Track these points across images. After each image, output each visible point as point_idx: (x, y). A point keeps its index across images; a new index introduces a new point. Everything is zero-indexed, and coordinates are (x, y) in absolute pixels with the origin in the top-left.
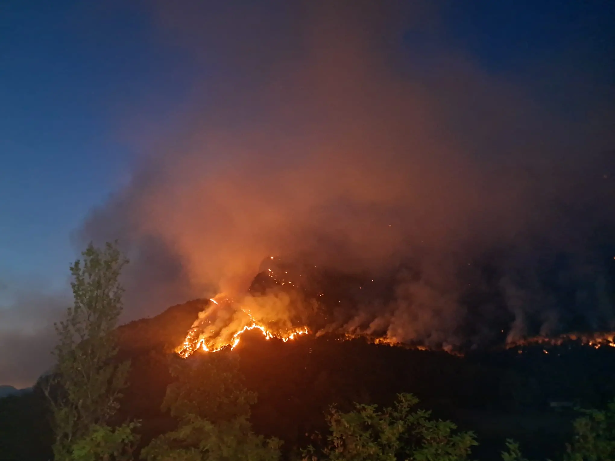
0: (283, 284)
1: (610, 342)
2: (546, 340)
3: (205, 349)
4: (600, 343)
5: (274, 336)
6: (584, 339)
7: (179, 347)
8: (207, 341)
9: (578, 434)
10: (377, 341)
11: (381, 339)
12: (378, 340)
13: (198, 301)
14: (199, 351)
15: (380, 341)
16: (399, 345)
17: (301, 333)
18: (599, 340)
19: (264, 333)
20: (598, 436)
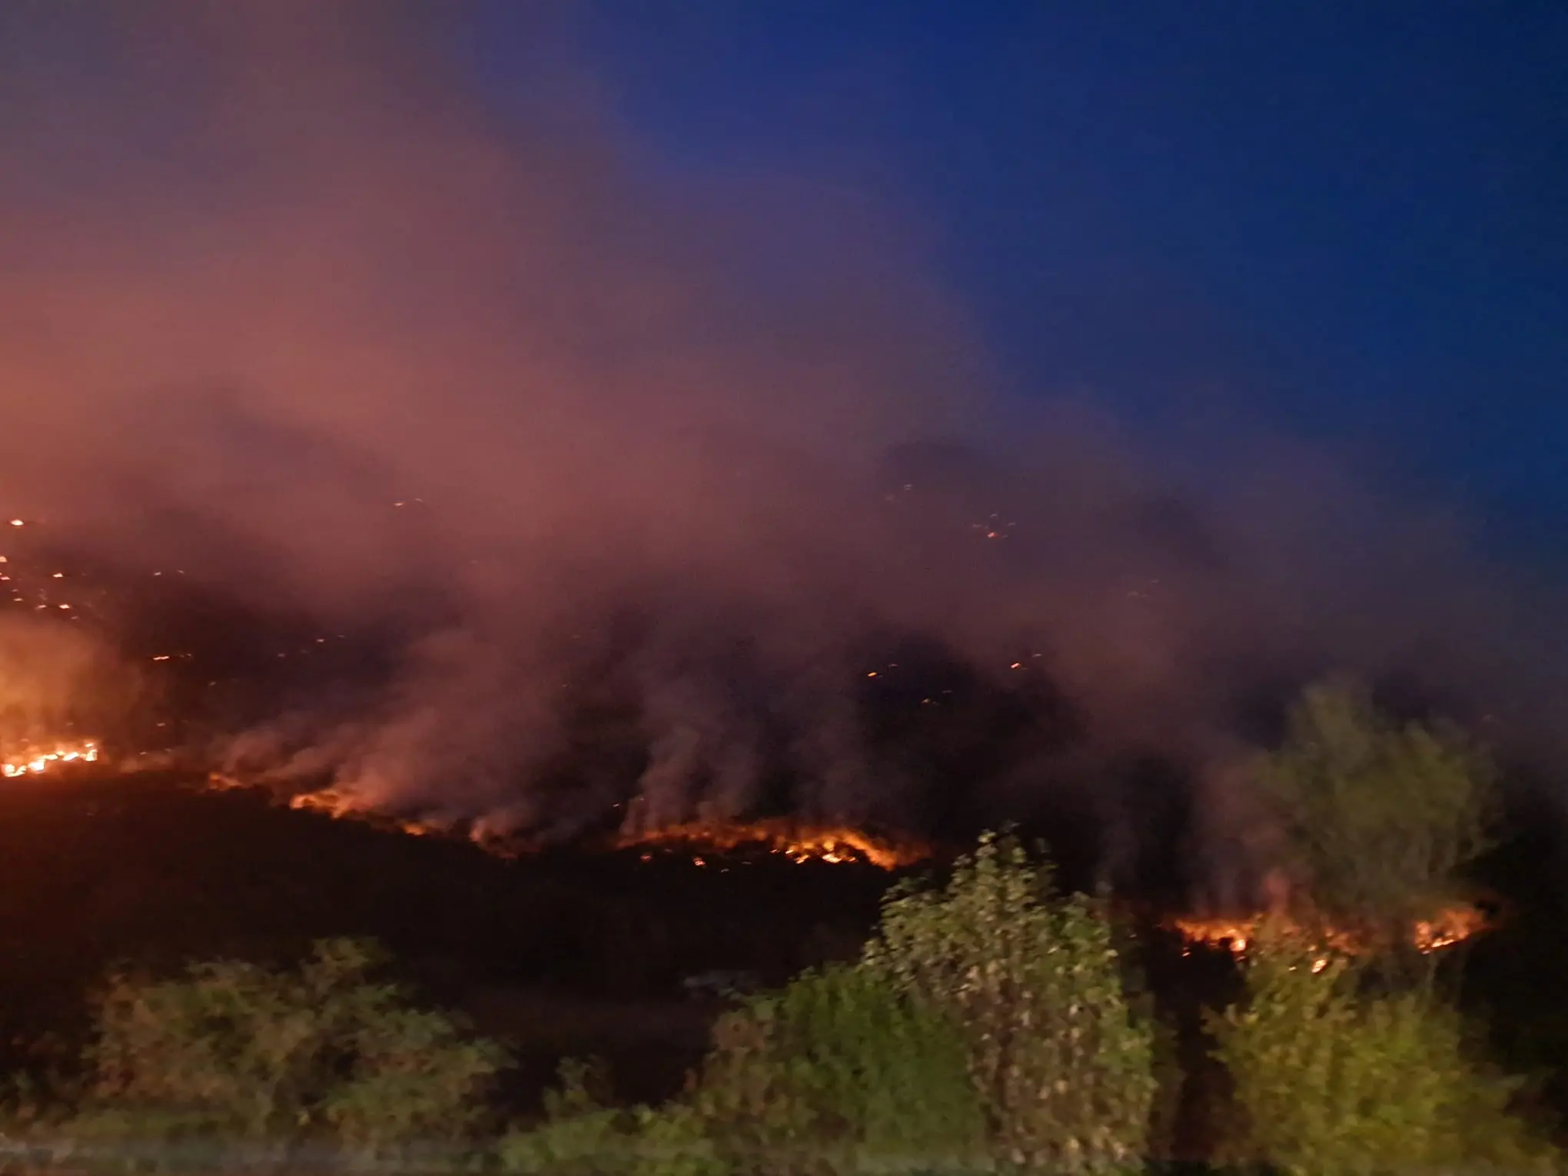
1: (826, 852)
2: (706, 834)
4: (808, 851)
6: (781, 840)
9: (714, 1048)
11: (312, 798)
12: (301, 799)
15: (306, 800)
17: (70, 756)
18: (809, 846)
20: (754, 1053)
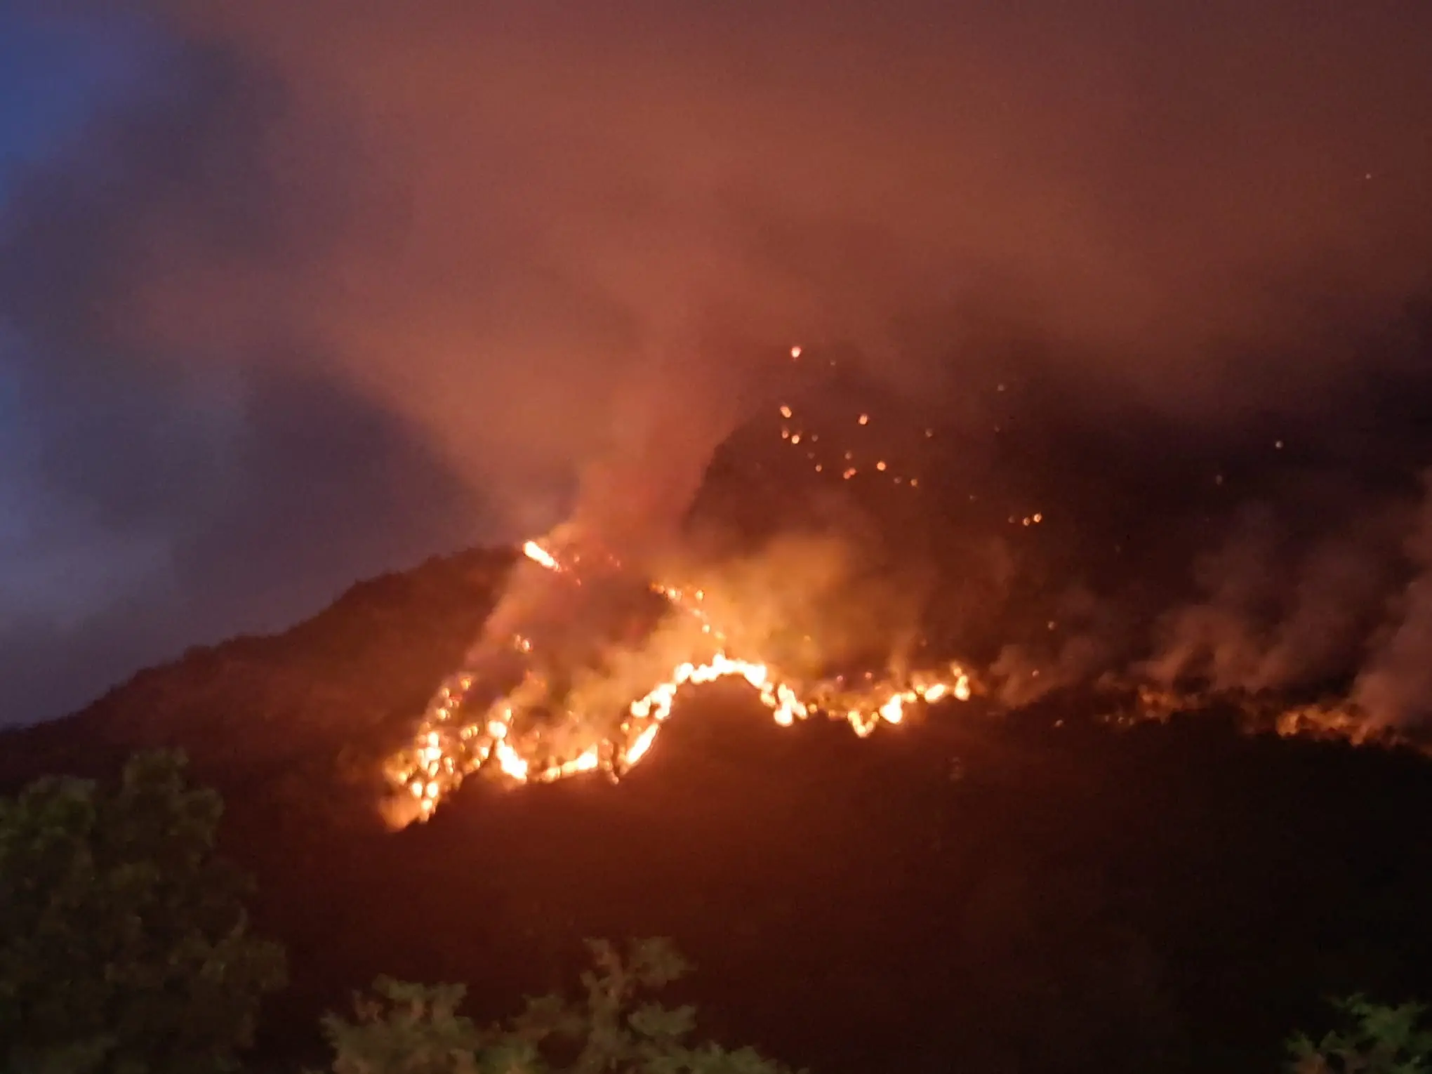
0: (846, 476)
3: (514, 767)
5: (813, 708)
7: (401, 757)
8: (519, 730)
10: (1289, 724)
11: (1312, 713)
12: (1293, 719)
13: (473, 557)
14: (488, 773)
15: (1302, 720)
16: (1394, 740)
17: (935, 692)
19: (767, 698)
